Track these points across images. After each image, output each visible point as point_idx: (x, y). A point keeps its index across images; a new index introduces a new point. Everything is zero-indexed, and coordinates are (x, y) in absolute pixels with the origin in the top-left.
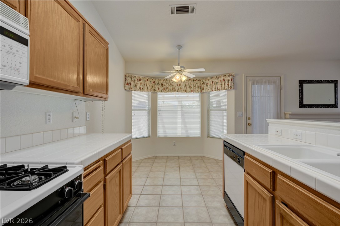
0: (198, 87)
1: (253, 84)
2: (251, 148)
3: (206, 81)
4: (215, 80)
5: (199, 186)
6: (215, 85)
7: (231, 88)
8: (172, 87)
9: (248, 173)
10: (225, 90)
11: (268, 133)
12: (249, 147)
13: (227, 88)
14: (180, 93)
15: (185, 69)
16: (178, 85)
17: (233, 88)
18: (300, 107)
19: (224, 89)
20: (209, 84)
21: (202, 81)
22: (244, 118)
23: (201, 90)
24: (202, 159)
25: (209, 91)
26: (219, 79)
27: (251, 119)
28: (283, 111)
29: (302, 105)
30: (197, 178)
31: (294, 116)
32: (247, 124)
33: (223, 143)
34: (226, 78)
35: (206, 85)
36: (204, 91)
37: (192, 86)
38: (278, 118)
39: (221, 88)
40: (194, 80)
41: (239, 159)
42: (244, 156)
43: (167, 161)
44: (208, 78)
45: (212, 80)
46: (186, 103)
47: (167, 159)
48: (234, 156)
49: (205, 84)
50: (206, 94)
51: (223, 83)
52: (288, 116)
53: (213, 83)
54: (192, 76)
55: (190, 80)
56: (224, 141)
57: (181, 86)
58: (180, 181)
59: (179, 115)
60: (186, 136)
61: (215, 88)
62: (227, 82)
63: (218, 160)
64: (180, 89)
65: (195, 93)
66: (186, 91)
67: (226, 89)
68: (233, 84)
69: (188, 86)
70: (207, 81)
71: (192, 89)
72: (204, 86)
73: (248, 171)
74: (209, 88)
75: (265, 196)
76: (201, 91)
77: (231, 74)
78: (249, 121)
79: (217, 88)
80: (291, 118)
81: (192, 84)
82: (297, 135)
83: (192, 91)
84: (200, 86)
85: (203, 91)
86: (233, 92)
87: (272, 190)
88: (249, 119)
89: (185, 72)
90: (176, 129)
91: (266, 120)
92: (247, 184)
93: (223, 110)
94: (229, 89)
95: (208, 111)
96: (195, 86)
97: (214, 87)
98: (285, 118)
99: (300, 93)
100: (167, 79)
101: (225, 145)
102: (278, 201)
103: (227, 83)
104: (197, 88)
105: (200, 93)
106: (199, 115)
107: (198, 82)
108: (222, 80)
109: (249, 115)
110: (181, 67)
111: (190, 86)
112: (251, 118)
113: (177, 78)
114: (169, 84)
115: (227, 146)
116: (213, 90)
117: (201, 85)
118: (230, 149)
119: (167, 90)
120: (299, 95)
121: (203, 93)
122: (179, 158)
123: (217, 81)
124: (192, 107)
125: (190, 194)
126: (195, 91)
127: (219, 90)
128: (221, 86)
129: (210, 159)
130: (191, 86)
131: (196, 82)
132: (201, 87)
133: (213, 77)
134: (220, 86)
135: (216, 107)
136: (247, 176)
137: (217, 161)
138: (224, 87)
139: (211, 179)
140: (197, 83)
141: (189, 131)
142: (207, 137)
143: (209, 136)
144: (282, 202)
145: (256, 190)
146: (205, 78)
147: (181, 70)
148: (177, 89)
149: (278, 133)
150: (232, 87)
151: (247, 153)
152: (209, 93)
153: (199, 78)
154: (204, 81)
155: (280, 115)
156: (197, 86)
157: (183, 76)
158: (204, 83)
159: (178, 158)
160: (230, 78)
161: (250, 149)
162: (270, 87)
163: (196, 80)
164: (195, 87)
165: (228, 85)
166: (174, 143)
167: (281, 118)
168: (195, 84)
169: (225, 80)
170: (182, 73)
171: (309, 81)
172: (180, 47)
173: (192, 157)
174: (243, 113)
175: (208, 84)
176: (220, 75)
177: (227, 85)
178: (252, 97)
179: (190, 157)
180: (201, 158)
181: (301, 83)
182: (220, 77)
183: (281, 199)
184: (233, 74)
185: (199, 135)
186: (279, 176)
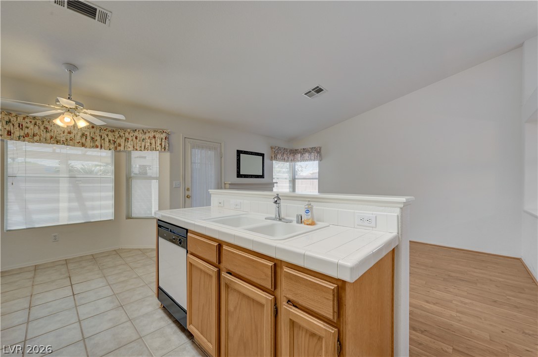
0: (109, 142)
1: (193, 147)
2: (196, 223)
3: (124, 134)
4: (141, 135)
5: (114, 294)
6: (140, 143)
7: (165, 150)
8: (48, 135)
9: (192, 254)
10: (156, 150)
11: (210, 205)
12: (193, 222)
13: (159, 148)
14: (69, 147)
15: (84, 109)
16: (66, 134)
17: (168, 150)
18: (238, 177)
19: (154, 149)
20: (130, 139)
21: (117, 133)
22: (182, 189)
23: (115, 146)
24: (118, 253)
25: (129, 149)
26: (147, 135)
27: (190, 190)
28: (223, 181)
29: (239, 175)
30: (109, 285)
31: (233, 186)
32: (186, 196)
33: (157, 223)
34: (157, 135)
35: (125, 140)
36: (122, 148)
37: (98, 138)
38: (218, 188)
39: (151, 148)
40: (101, 128)
41: (180, 240)
42: (187, 234)
43: (35, 274)
44: (129, 130)
45: (136, 134)
46: (77, 165)
47: (35, 270)
48: (174, 237)
49: (124, 138)
50: (125, 153)
51: (153, 141)
52: (228, 186)
53: (136, 138)
54: (98, 122)
55: (93, 127)
56: (159, 220)
57: (72, 135)
58: (75, 300)
59: (64, 185)
60: (83, 221)
61: (141, 147)
62: (158, 140)
63: (144, 249)
64: (71, 140)
65: (103, 150)
66: (83, 145)
67: (158, 150)
68: (167, 145)
69: (89, 138)
70: (127, 134)
71: (98, 143)
72: (122, 141)
73: (191, 251)
74: (130, 145)
75: (211, 273)
76: (116, 148)
77: (165, 131)
78: (187, 193)
79: (143, 148)
80: (230, 188)
81: (96, 134)
82: (237, 205)
83: (97, 147)
84: (113, 141)
85: (119, 148)
86: (167, 155)
87: (218, 264)
88: (188, 189)
89: (85, 113)
90: (57, 210)
91: (209, 190)
92: (191, 266)
93: (151, 178)
94: (162, 150)
95: (129, 179)
96: (104, 139)
97: (139, 145)
98: (225, 188)
99: (237, 162)
100: (34, 118)
101: (159, 226)
102: (224, 273)
103: (159, 142)
104: (107, 144)
105: (113, 150)
106: (111, 185)
107: (110, 134)
108: (152, 136)
109: (188, 185)
110: (77, 103)
111: (93, 138)
112: (190, 188)
113: (64, 121)
114: (42, 128)
115: (163, 227)
116: (137, 150)
117: (115, 138)
118: (168, 229)
119: (36, 138)
120: (237, 165)
121: (120, 151)
122: (67, 262)
123: (144, 137)
124: (91, 172)
125: (98, 313)
126: (103, 148)
127: (148, 150)
128: (151, 145)
129: (130, 250)
130: (96, 138)
131: (106, 133)
132: (115, 142)
133: (137, 130)
134: (149, 144)
135: (139, 174)
136: (191, 257)
137: (143, 252)
138: (154, 147)
139: (135, 278)
140: (107, 135)
141: (90, 212)
142: (127, 219)
143: (129, 217)
144: (227, 272)
145: (201, 270)
146: (124, 130)
147: (76, 108)
148: (64, 139)
149: (220, 205)
150: (167, 148)
151: (190, 230)
152: (130, 152)
153: (111, 127)
154: (122, 134)
155: (220, 186)
156: (107, 140)
157: (79, 120)
158: (120, 136)
159: (65, 262)
160: (164, 136)
161: (194, 225)
162: (211, 153)
163: (105, 130)
164: (103, 141)
165: (161, 144)
166: (55, 236)
167: (221, 188)
168: (104, 136)
169: (156, 138)
170: (78, 114)
171: (245, 151)
172: (72, 67)
173: (95, 254)
174: (180, 182)
175: (128, 139)
176: (149, 129)
177: (159, 145)
178: (191, 163)
179: (92, 255)
180: (114, 253)
181: (239, 153)
182: (149, 132)
183: (227, 269)
184: (168, 131)
185: (112, 218)
186: (225, 247)
